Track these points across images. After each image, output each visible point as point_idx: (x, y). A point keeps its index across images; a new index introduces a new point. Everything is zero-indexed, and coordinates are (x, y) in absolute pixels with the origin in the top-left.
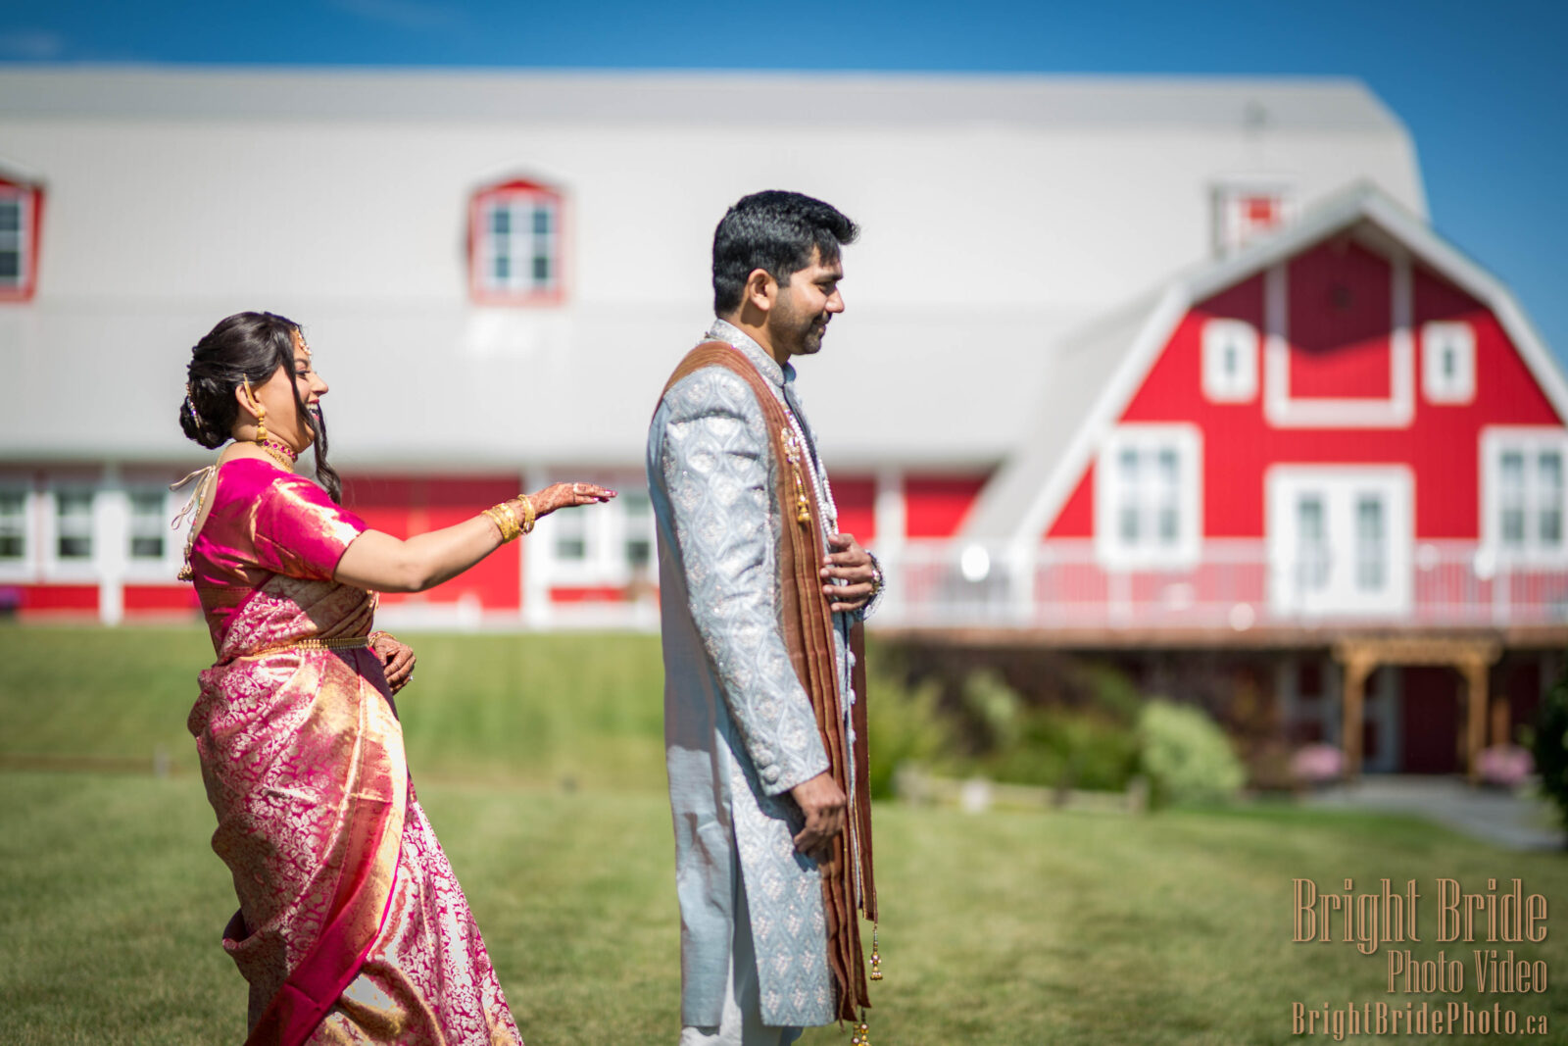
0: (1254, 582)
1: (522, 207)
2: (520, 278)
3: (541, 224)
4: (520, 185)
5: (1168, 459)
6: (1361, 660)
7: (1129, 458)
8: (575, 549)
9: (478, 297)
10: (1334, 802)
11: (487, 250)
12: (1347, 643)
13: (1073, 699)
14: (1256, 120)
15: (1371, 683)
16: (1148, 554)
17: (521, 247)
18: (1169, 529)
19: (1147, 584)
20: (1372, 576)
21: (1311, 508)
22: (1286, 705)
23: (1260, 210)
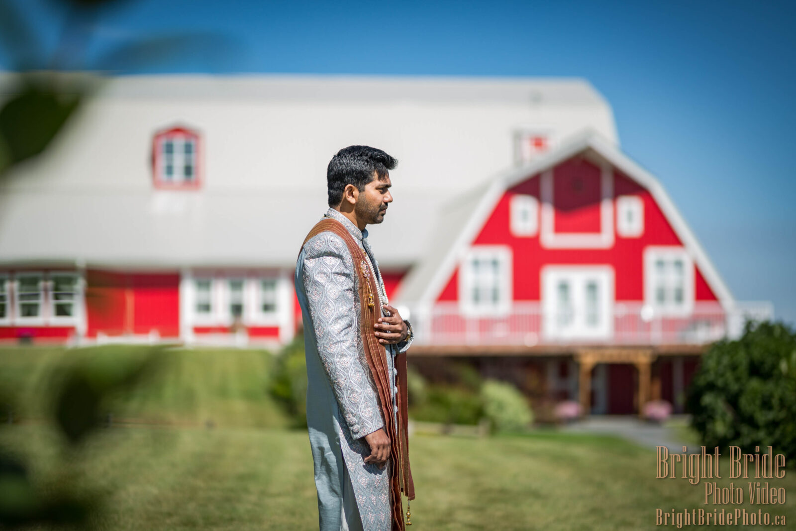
0: (536, 323)
1: (179, 142)
2: (178, 175)
3: (188, 149)
4: (178, 130)
5: (495, 263)
6: (588, 360)
7: (476, 263)
8: (205, 307)
9: (157, 184)
10: (575, 430)
11: (162, 162)
12: (581, 351)
13: (451, 380)
14: (536, 100)
15: (594, 371)
16: (485, 310)
17: (179, 161)
18: (495, 297)
19: (485, 324)
20: (593, 319)
21: (564, 288)
22: (552, 382)
23: (538, 142)
